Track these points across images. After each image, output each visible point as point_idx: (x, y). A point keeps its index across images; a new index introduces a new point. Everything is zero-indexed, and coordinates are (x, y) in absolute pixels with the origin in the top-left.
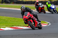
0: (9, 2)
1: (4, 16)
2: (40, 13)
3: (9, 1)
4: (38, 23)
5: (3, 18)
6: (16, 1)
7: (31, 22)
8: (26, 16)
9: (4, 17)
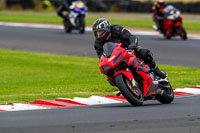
0: (103, 5)
1: (84, 56)
2: (168, 38)
3: (104, 2)
4: (156, 82)
5: (83, 64)
6: (127, 3)
7: (125, 78)
8: (109, 57)
9: (86, 59)
